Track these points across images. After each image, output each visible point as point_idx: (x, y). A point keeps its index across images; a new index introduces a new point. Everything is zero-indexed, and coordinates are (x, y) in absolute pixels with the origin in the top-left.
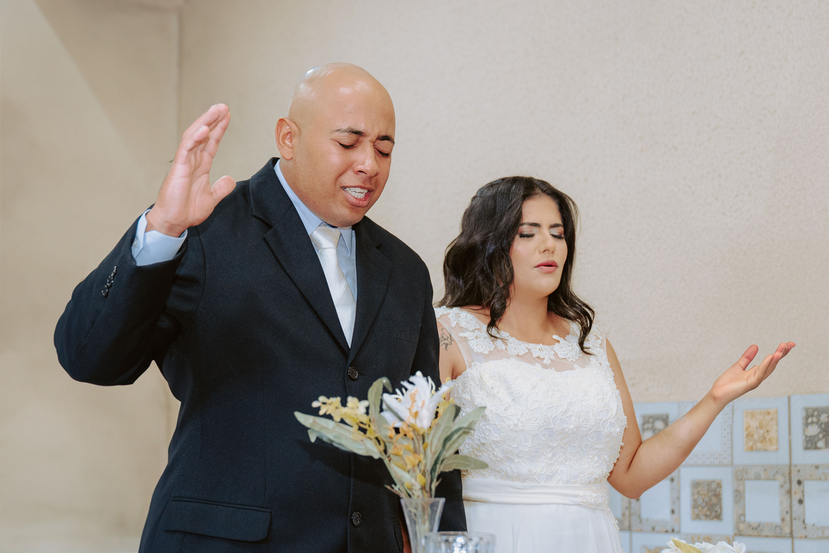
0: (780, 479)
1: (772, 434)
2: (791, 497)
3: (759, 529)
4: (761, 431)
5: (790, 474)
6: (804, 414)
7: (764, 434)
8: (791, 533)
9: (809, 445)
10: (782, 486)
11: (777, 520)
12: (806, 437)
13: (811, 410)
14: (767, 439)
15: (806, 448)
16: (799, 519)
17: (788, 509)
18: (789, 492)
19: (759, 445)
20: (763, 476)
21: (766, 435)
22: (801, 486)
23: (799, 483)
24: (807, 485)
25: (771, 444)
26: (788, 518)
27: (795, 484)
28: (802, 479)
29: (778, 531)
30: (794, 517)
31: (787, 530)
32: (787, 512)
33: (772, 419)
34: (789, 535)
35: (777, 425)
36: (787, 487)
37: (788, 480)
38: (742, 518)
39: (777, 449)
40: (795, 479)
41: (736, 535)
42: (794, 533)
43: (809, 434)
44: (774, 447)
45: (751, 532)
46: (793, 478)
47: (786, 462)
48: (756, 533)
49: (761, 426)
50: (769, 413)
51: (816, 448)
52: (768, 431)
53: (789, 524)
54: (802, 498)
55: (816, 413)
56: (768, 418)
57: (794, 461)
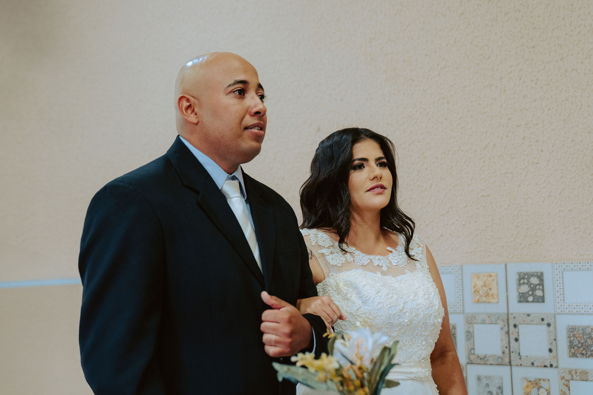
0: (501, 324)
1: (494, 291)
2: (509, 336)
3: (485, 359)
4: (485, 289)
5: (508, 319)
6: (518, 277)
7: (487, 290)
8: (510, 362)
9: (522, 299)
10: (502, 329)
11: (500, 353)
12: (520, 293)
13: (523, 274)
14: (490, 295)
15: (520, 301)
16: (515, 352)
17: (507, 345)
18: (508, 333)
19: (484, 299)
20: (487, 321)
21: (489, 291)
22: (517, 329)
23: (515, 326)
24: (521, 328)
25: (493, 298)
26: (507, 351)
27: (511, 327)
28: (517, 323)
29: (500, 360)
30: (511, 350)
31: (507, 360)
32: (506, 347)
33: (493, 280)
34: (508, 364)
35: (497, 284)
36: (506, 329)
37: (506, 324)
38: (472, 351)
39: (498, 302)
40: (512, 323)
41: (468, 363)
42: (512, 362)
43: (521, 292)
44: (496, 300)
45: (479, 361)
46: (510, 322)
47: (506, 311)
48: (483, 363)
49: (485, 285)
50: (491, 276)
51: (527, 301)
52: (490, 289)
53: (508, 356)
54: (517, 337)
55: (526, 277)
56: (490, 279)
57: (511, 311)
